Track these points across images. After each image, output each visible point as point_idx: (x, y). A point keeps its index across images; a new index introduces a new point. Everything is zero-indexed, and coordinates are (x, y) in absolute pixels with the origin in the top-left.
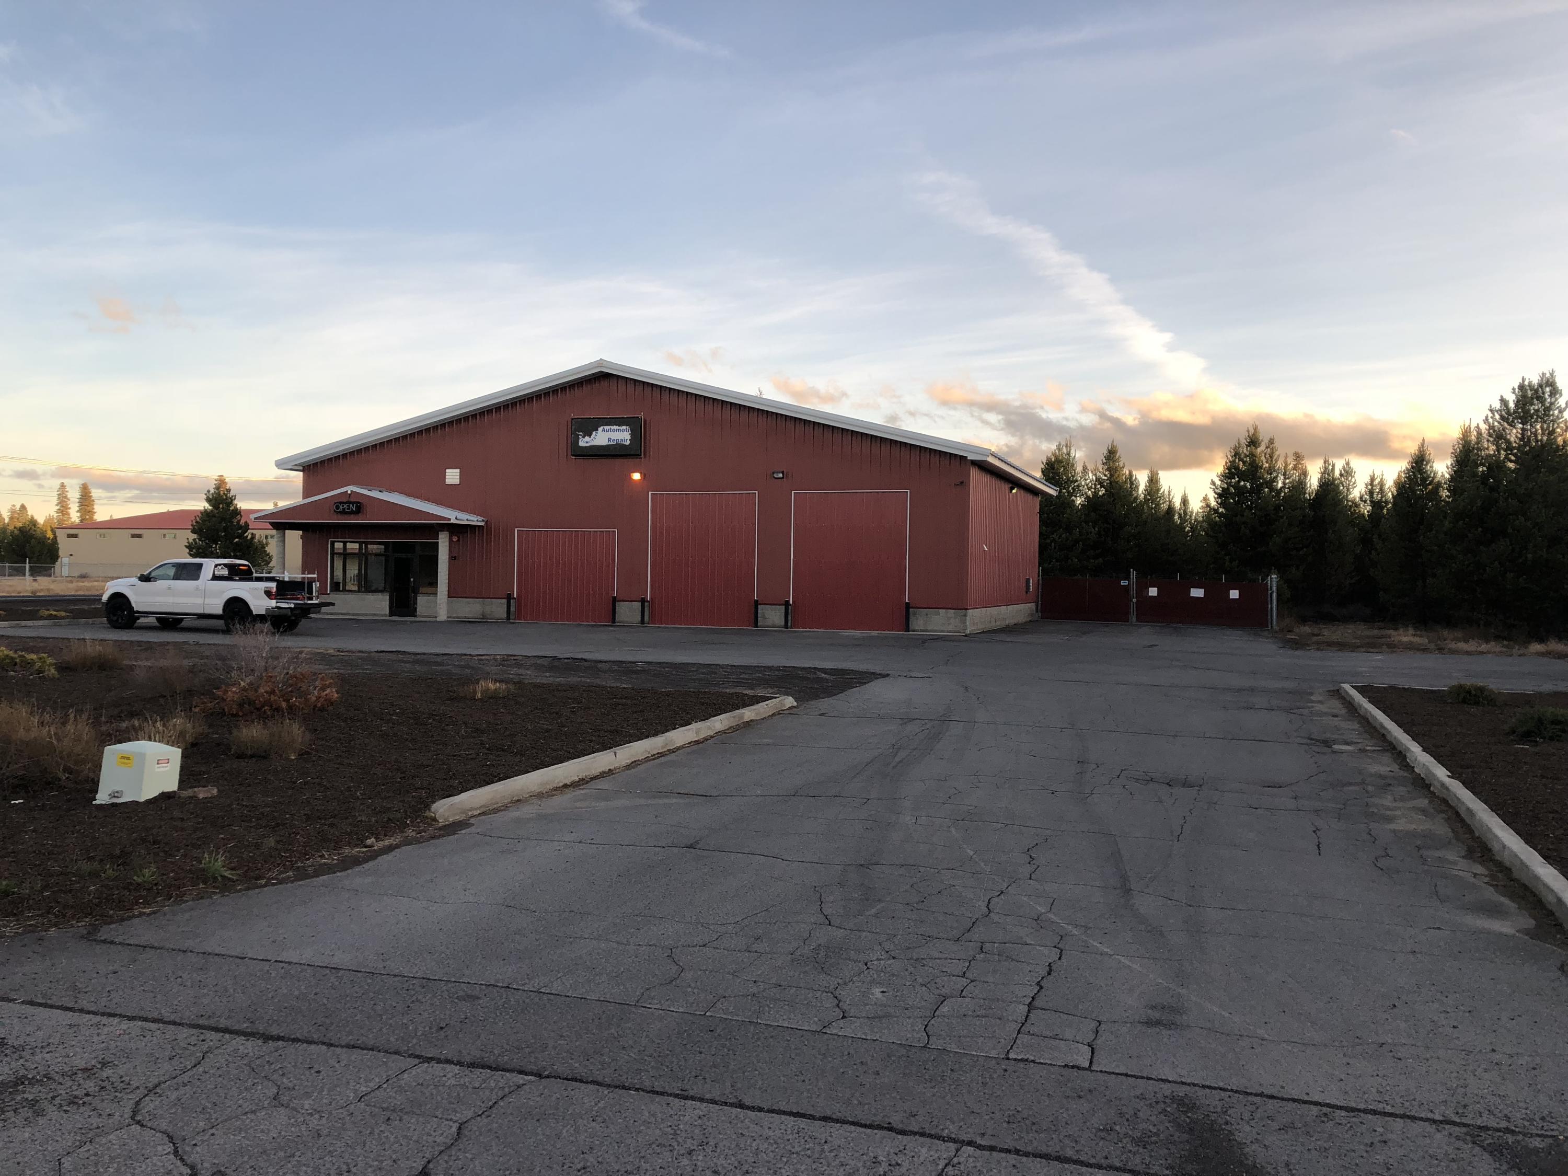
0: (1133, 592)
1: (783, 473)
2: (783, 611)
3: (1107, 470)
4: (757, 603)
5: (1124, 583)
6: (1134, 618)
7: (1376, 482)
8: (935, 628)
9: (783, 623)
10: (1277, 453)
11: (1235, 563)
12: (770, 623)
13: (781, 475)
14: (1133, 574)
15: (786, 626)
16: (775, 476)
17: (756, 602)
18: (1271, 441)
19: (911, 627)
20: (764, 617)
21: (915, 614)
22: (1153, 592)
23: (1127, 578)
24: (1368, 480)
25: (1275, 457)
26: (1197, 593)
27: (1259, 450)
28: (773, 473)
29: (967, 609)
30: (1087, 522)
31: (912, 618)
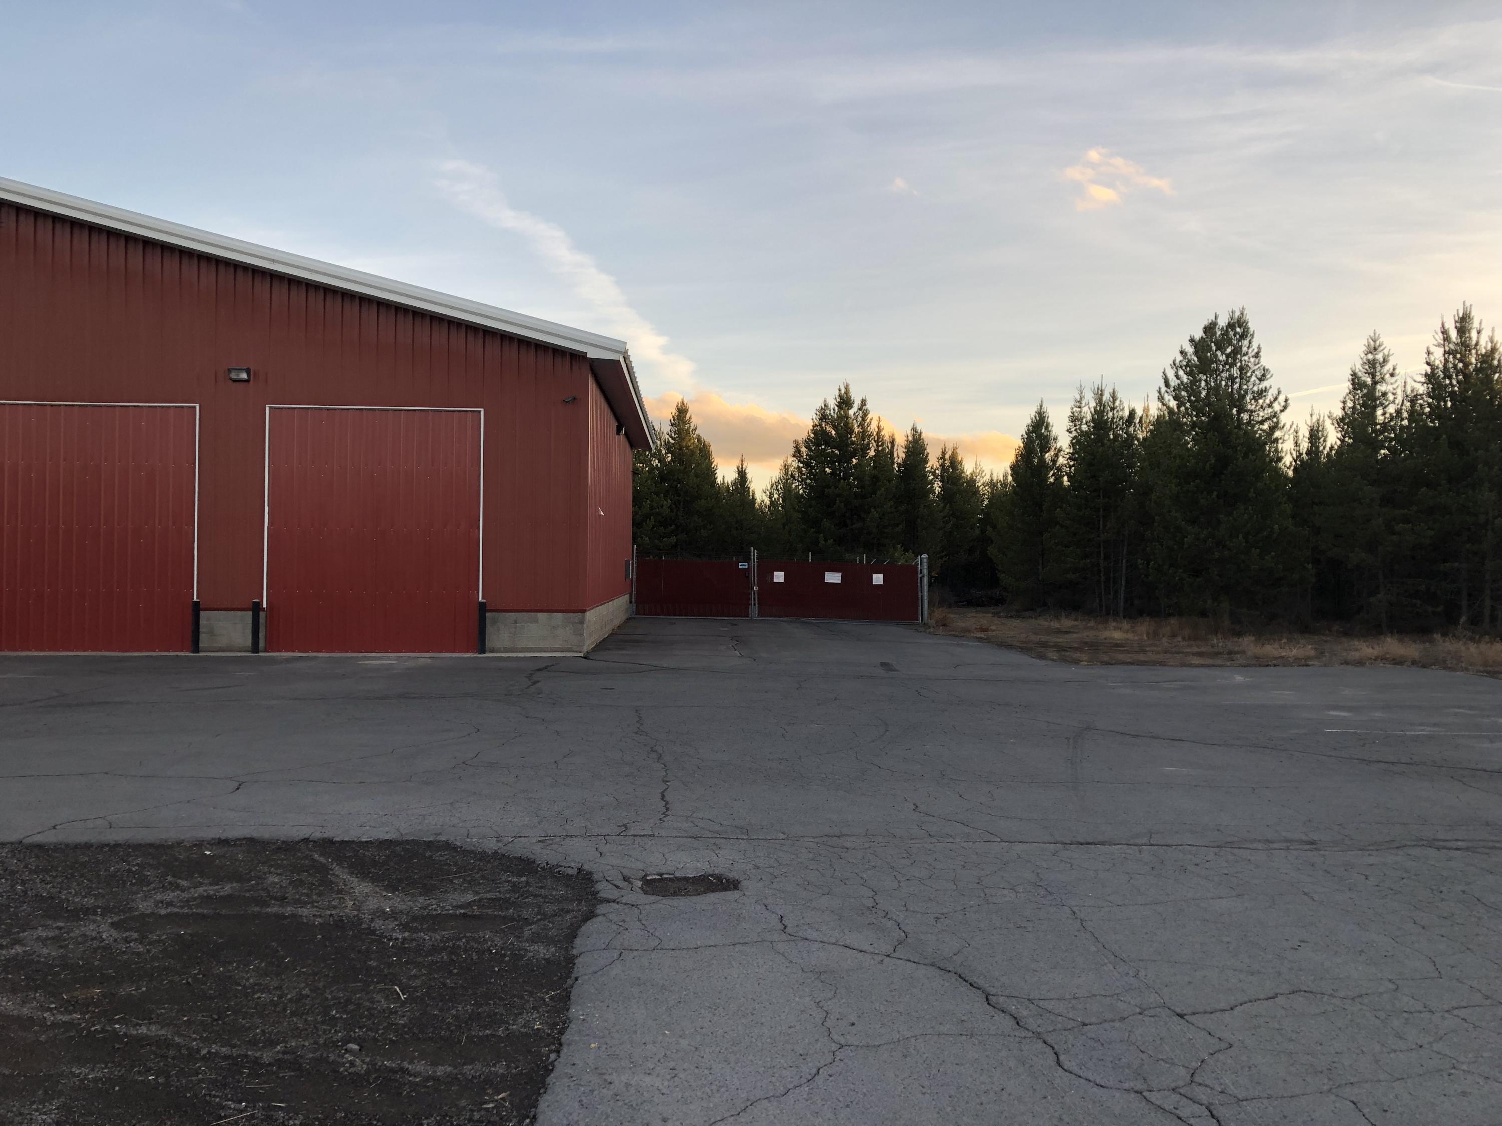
0: (754, 577)
1: (248, 371)
2: (249, 620)
3: (675, 432)
4: (197, 608)
5: (743, 566)
6: (754, 610)
7: (947, 456)
8: (531, 645)
9: (249, 642)
10: (869, 416)
11: (831, 541)
12: (223, 642)
13: (244, 376)
14: (754, 553)
15: (255, 648)
16: (233, 376)
17: (197, 604)
18: (864, 402)
19: (488, 644)
20: (211, 633)
21: (494, 622)
22: (779, 577)
23: (747, 559)
24: (939, 454)
25: (868, 421)
26: (833, 578)
27: (851, 412)
28: (230, 371)
29: (584, 611)
30: (657, 494)
31: (489, 629)
